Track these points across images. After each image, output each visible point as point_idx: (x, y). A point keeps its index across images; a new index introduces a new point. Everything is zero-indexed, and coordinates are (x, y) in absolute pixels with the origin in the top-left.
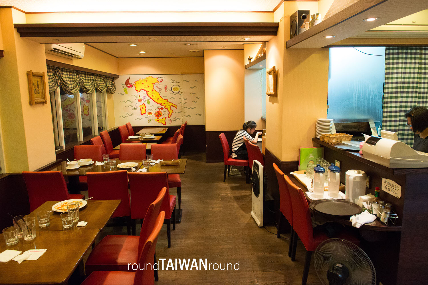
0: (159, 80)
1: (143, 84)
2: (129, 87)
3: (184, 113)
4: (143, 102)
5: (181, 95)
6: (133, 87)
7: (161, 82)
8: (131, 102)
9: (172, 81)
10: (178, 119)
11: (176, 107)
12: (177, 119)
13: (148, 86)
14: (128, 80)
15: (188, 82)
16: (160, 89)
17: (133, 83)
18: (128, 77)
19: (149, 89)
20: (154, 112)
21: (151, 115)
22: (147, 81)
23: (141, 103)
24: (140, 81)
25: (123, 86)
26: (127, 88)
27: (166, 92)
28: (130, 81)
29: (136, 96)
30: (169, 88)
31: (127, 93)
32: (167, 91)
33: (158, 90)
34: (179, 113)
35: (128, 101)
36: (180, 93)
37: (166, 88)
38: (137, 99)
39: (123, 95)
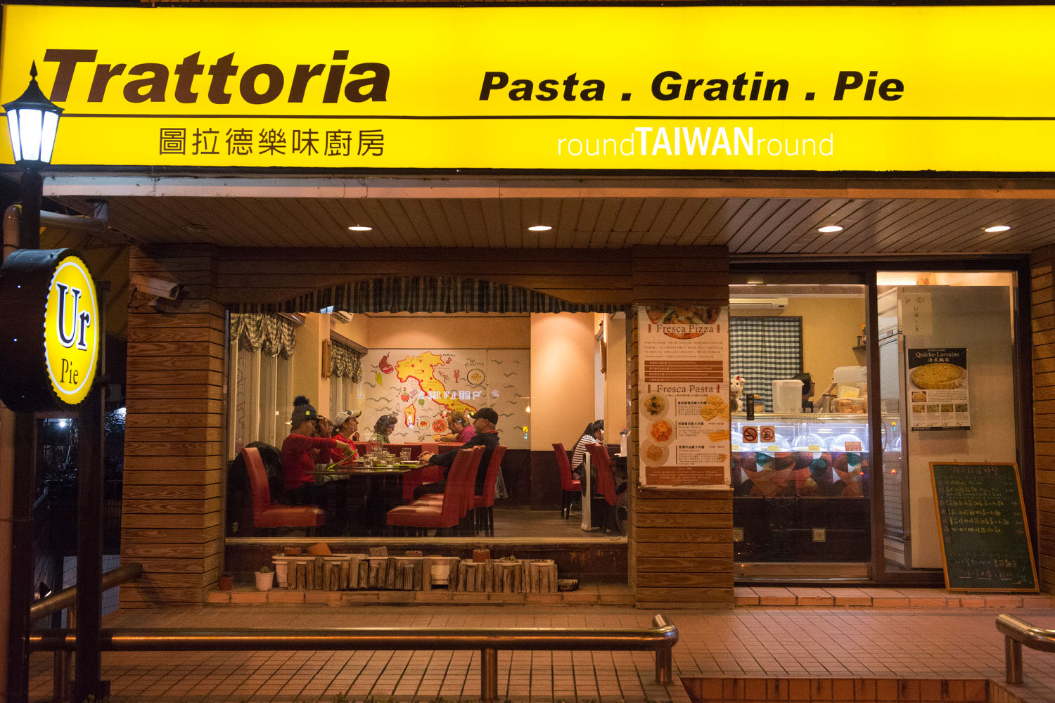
0: (445, 359)
1: (413, 366)
2: (386, 372)
4: (411, 401)
5: (485, 389)
6: (395, 372)
7: (448, 362)
8: (388, 401)
9: (469, 362)
13: (423, 371)
14: (385, 358)
15: (500, 363)
16: (446, 377)
17: (394, 364)
18: (385, 353)
19: (425, 377)
20: (432, 420)
21: (424, 427)
22: (421, 361)
23: (407, 404)
24: (408, 360)
25: (374, 369)
26: (382, 373)
27: (457, 382)
28: (389, 361)
29: (397, 390)
30: (463, 375)
31: (381, 384)
32: (458, 380)
33: (442, 379)
35: (381, 398)
36: (484, 385)
37: (457, 375)
38: (400, 396)
39: (373, 387)
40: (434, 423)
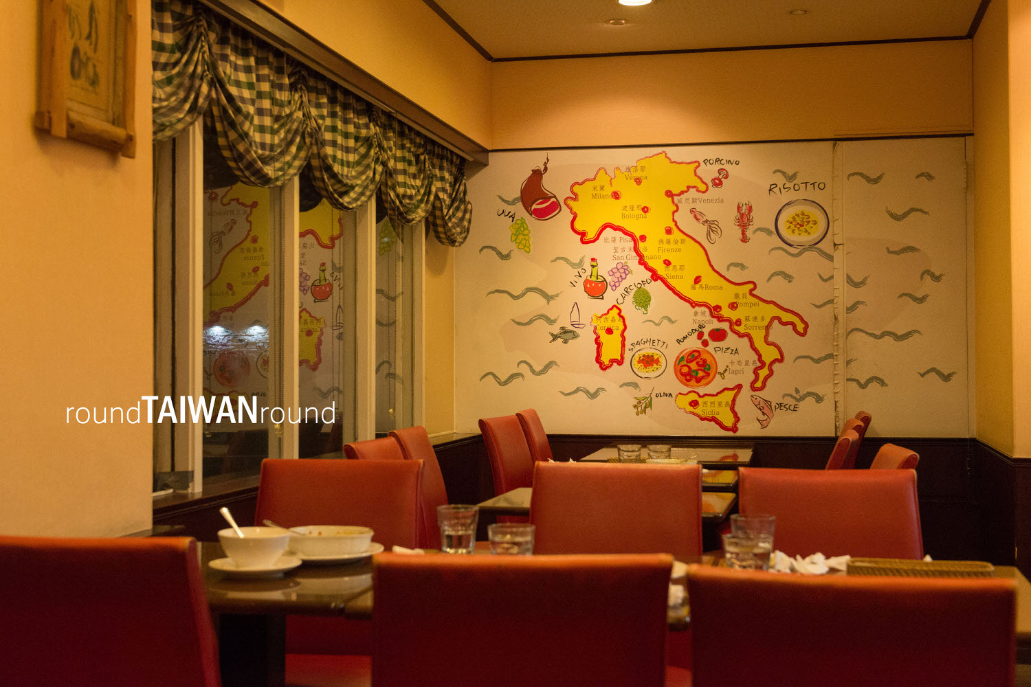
0: (709, 172)
1: (616, 195)
2: (541, 214)
3: (848, 362)
4: (611, 297)
5: (830, 258)
6: (564, 216)
7: (718, 183)
8: (549, 298)
9: (780, 180)
10: (810, 400)
11: (800, 327)
12: (802, 399)
13: (645, 210)
14: (537, 175)
15: (875, 181)
16: (712, 227)
17: (561, 193)
18: (536, 160)
19: (651, 227)
20: (673, 352)
21: (651, 372)
22: (638, 181)
23: (601, 306)
24: (602, 179)
25: (508, 208)
26: (531, 220)
27: (744, 239)
28: (548, 184)
29: (573, 265)
30: (762, 217)
31: (526, 249)
32: (749, 233)
33: (699, 231)
34: (817, 361)
35: (529, 290)
36: (825, 246)
37: (744, 218)
38: (582, 280)
39: (505, 257)
40: (679, 359)
